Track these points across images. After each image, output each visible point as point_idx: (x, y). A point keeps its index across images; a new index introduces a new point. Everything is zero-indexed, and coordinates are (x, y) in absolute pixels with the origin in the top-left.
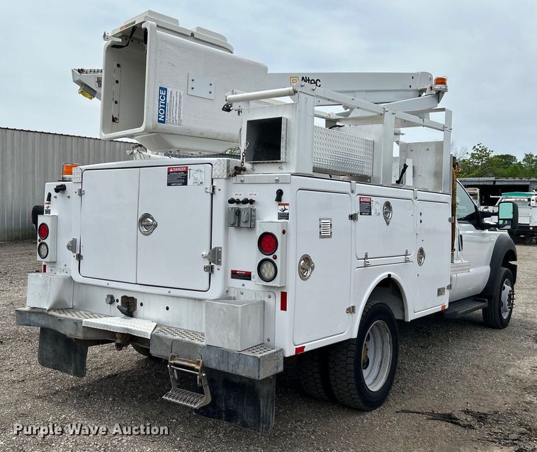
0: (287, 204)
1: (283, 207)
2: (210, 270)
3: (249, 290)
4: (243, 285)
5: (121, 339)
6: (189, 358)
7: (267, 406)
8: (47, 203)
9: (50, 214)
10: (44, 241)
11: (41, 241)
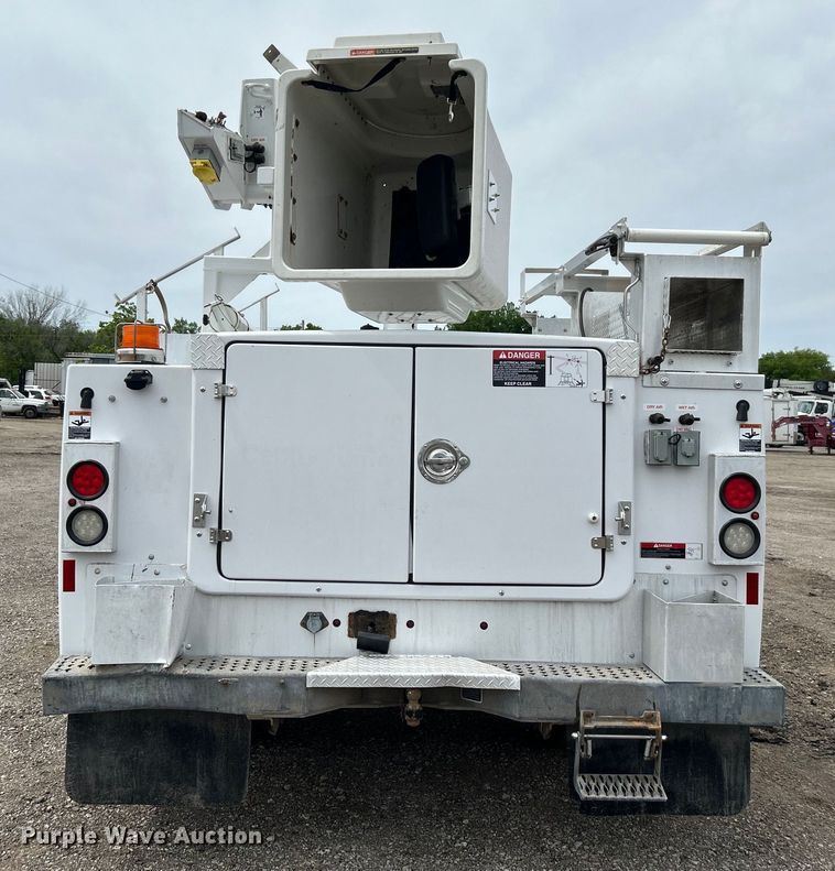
0: (758, 426)
1: (749, 430)
2: (604, 545)
3: (679, 575)
4: (668, 568)
5: (420, 701)
6: (623, 712)
7: (736, 769)
8: (77, 413)
9: (89, 438)
10: (88, 503)
11: (79, 505)
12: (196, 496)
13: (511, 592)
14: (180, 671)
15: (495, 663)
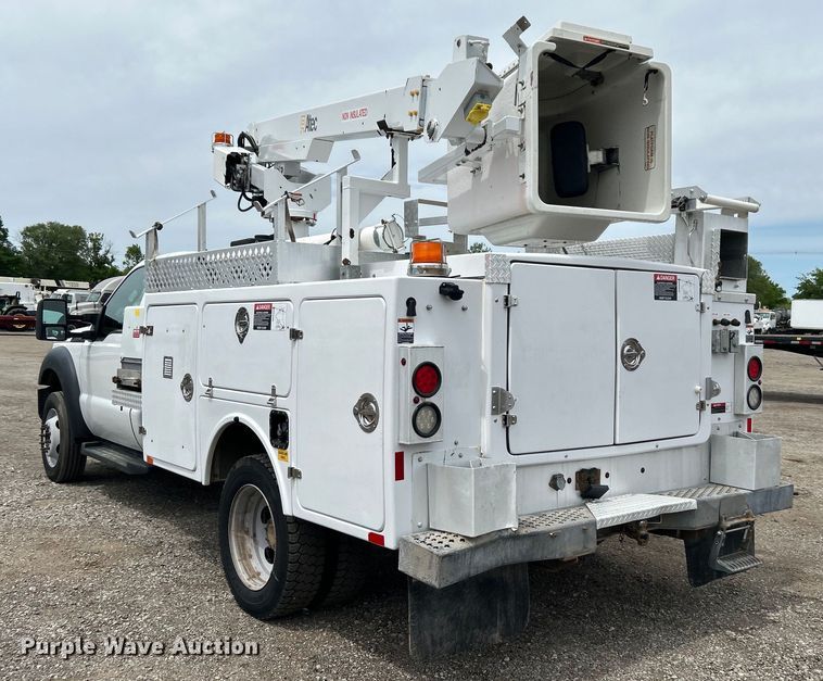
1: (749, 329)
2: (702, 407)
3: (723, 423)
4: (720, 419)
6: (736, 514)
8: (404, 321)
9: (412, 342)
10: (427, 400)
11: (421, 402)
12: (493, 389)
13: (663, 445)
14: (523, 532)
15: (661, 493)
